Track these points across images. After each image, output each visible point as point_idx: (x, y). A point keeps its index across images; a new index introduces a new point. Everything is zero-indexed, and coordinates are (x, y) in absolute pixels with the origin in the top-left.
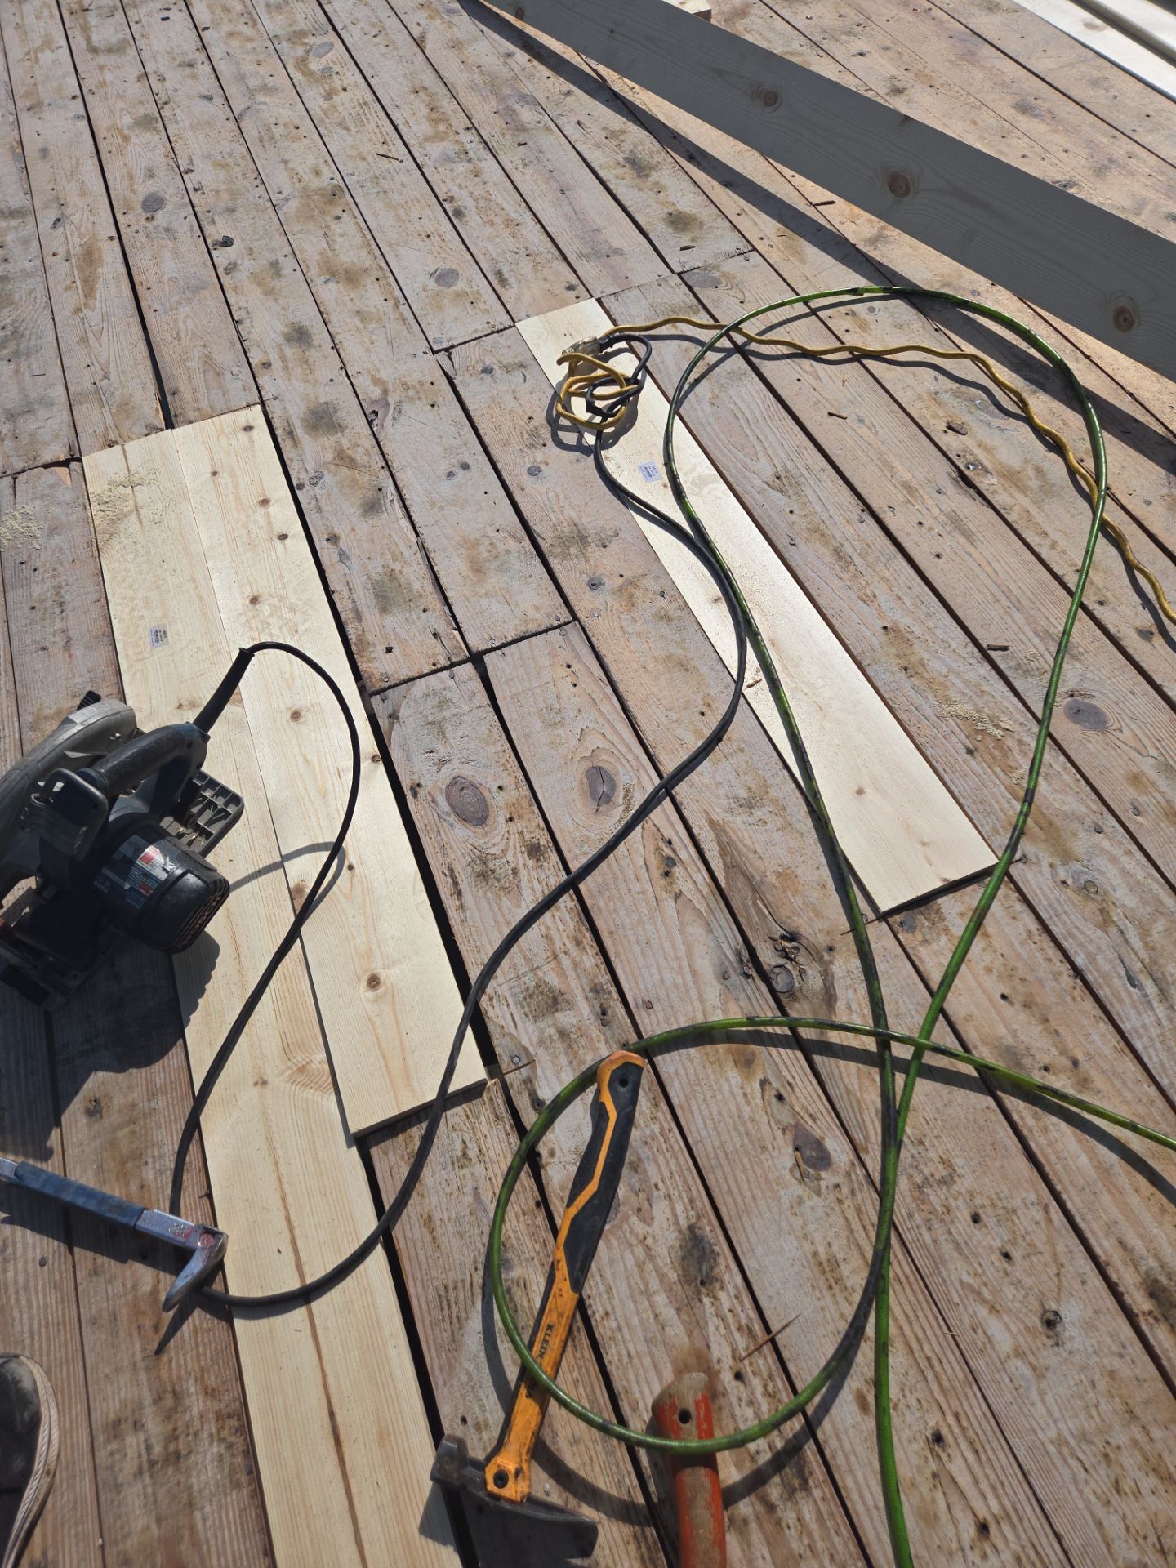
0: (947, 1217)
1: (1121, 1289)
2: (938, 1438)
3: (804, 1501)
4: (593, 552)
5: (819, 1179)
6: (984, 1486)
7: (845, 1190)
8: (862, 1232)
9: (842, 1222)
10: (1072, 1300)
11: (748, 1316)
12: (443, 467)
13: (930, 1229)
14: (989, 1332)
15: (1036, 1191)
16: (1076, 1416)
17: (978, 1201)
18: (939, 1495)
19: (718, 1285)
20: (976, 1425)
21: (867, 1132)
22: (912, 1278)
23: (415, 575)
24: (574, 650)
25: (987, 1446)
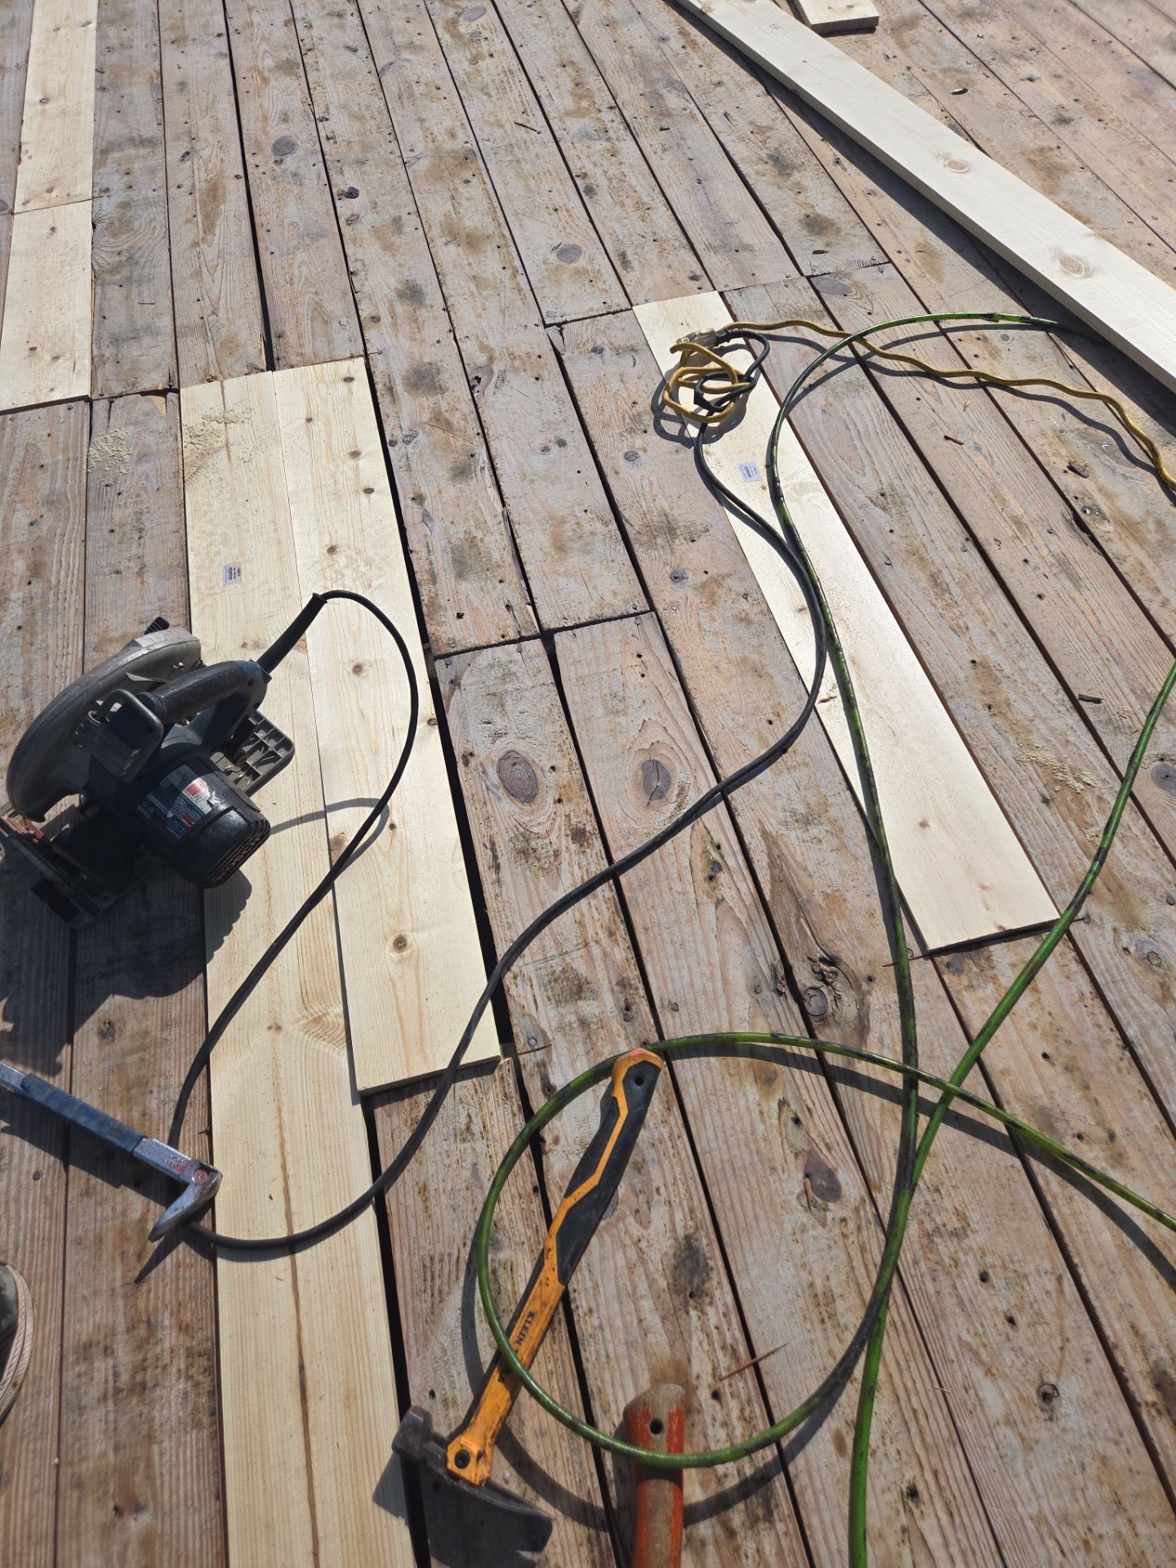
0: (954, 1271)
1: (1127, 1374)
2: (913, 1493)
3: (766, 1533)
4: (681, 545)
5: (826, 1209)
6: (954, 1550)
7: (852, 1225)
8: (863, 1270)
9: (844, 1257)
10: (1073, 1377)
11: (733, 1336)
12: (539, 442)
13: (934, 1279)
14: (981, 1395)
15: (1052, 1260)
16: (1060, 1496)
17: (989, 1259)
18: (906, 1551)
19: (707, 1300)
20: (954, 1487)
21: (882, 1170)
22: (908, 1327)
23: (496, 544)
24: (647, 640)
25: (963, 1511)
